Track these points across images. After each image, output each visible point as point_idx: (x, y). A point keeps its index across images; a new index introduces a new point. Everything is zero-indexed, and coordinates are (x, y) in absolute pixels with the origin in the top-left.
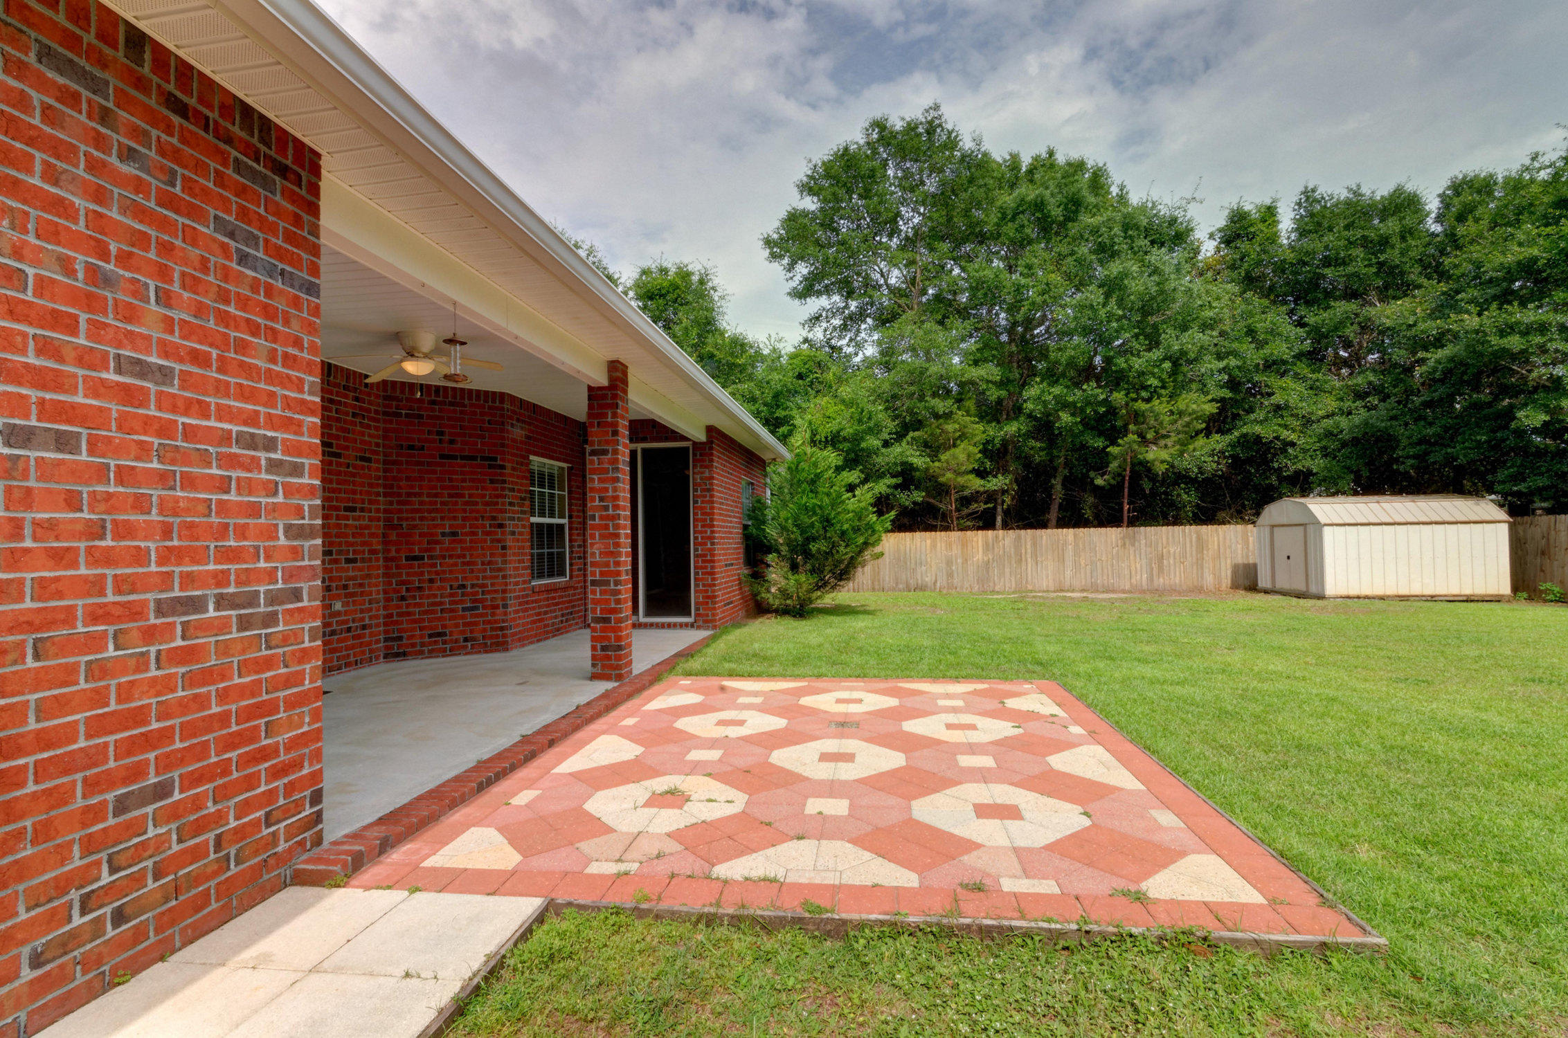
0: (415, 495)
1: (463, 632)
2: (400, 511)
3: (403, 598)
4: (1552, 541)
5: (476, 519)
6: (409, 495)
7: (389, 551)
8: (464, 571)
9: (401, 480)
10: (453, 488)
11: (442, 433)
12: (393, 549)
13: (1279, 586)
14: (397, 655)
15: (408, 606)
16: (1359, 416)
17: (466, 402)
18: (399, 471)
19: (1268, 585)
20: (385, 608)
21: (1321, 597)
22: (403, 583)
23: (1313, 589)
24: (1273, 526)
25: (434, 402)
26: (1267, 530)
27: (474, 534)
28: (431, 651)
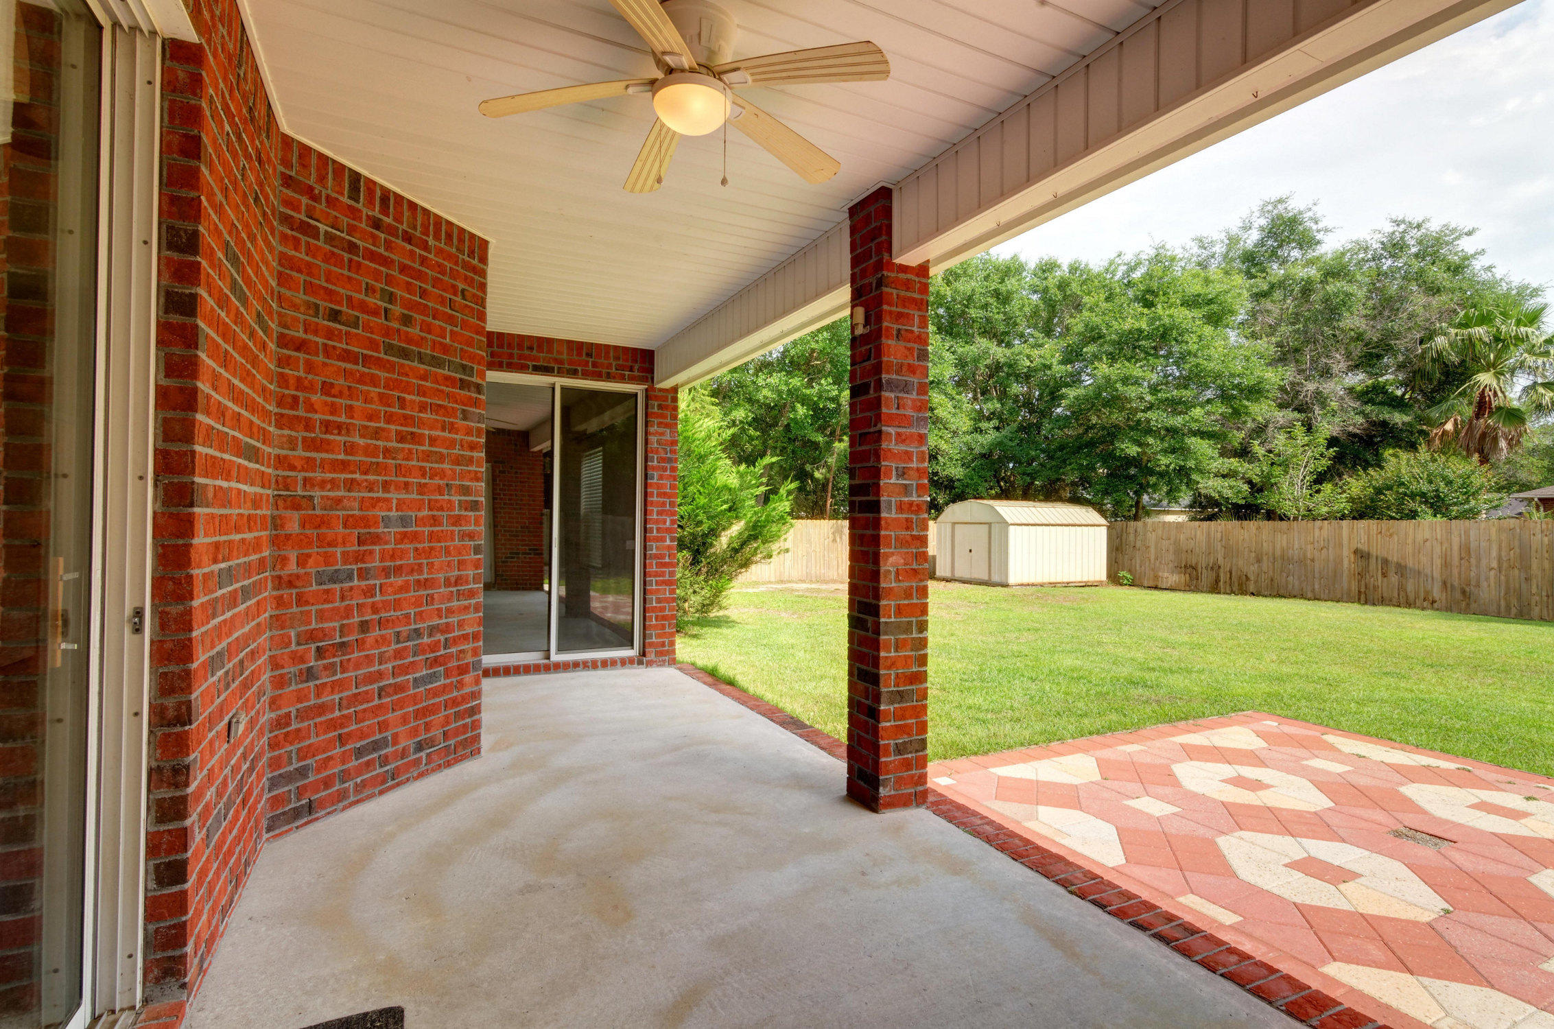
0: (339, 427)
1: (414, 732)
2: (310, 464)
3: (310, 674)
4: (1124, 541)
5: (440, 490)
6: (327, 426)
7: (284, 560)
8: (418, 603)
9: (311, 388)
10: (407, 420)
11: (391, 298)
12: (293, 555)
13: (958, 574)
14: (296, 814)
15: (319, 690)
16: (991, 437)
17: (431, 242)
18: (310, 367)
19: (948, 574)
20: (274, 703)
21: (1005, 585)
22: (311, 636)
23: (996, 578)
24: (954, 524)
25: (377, 224)
26: (949, 527)
27: (435, 521)
28: (359, 788)
